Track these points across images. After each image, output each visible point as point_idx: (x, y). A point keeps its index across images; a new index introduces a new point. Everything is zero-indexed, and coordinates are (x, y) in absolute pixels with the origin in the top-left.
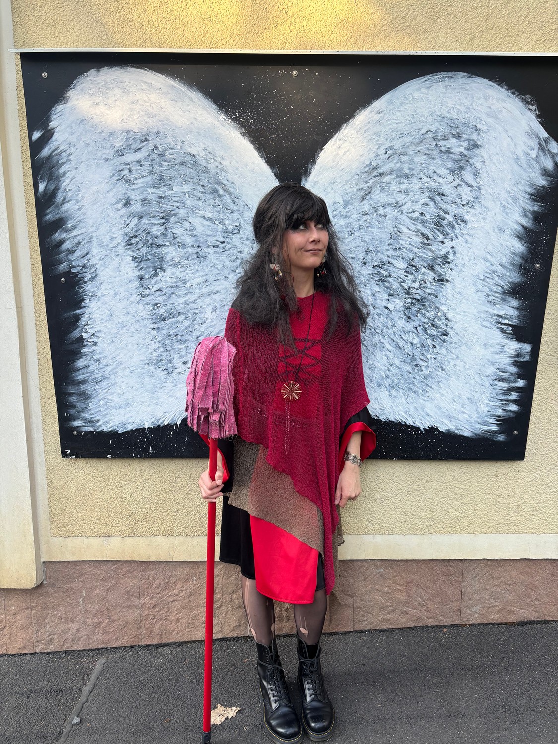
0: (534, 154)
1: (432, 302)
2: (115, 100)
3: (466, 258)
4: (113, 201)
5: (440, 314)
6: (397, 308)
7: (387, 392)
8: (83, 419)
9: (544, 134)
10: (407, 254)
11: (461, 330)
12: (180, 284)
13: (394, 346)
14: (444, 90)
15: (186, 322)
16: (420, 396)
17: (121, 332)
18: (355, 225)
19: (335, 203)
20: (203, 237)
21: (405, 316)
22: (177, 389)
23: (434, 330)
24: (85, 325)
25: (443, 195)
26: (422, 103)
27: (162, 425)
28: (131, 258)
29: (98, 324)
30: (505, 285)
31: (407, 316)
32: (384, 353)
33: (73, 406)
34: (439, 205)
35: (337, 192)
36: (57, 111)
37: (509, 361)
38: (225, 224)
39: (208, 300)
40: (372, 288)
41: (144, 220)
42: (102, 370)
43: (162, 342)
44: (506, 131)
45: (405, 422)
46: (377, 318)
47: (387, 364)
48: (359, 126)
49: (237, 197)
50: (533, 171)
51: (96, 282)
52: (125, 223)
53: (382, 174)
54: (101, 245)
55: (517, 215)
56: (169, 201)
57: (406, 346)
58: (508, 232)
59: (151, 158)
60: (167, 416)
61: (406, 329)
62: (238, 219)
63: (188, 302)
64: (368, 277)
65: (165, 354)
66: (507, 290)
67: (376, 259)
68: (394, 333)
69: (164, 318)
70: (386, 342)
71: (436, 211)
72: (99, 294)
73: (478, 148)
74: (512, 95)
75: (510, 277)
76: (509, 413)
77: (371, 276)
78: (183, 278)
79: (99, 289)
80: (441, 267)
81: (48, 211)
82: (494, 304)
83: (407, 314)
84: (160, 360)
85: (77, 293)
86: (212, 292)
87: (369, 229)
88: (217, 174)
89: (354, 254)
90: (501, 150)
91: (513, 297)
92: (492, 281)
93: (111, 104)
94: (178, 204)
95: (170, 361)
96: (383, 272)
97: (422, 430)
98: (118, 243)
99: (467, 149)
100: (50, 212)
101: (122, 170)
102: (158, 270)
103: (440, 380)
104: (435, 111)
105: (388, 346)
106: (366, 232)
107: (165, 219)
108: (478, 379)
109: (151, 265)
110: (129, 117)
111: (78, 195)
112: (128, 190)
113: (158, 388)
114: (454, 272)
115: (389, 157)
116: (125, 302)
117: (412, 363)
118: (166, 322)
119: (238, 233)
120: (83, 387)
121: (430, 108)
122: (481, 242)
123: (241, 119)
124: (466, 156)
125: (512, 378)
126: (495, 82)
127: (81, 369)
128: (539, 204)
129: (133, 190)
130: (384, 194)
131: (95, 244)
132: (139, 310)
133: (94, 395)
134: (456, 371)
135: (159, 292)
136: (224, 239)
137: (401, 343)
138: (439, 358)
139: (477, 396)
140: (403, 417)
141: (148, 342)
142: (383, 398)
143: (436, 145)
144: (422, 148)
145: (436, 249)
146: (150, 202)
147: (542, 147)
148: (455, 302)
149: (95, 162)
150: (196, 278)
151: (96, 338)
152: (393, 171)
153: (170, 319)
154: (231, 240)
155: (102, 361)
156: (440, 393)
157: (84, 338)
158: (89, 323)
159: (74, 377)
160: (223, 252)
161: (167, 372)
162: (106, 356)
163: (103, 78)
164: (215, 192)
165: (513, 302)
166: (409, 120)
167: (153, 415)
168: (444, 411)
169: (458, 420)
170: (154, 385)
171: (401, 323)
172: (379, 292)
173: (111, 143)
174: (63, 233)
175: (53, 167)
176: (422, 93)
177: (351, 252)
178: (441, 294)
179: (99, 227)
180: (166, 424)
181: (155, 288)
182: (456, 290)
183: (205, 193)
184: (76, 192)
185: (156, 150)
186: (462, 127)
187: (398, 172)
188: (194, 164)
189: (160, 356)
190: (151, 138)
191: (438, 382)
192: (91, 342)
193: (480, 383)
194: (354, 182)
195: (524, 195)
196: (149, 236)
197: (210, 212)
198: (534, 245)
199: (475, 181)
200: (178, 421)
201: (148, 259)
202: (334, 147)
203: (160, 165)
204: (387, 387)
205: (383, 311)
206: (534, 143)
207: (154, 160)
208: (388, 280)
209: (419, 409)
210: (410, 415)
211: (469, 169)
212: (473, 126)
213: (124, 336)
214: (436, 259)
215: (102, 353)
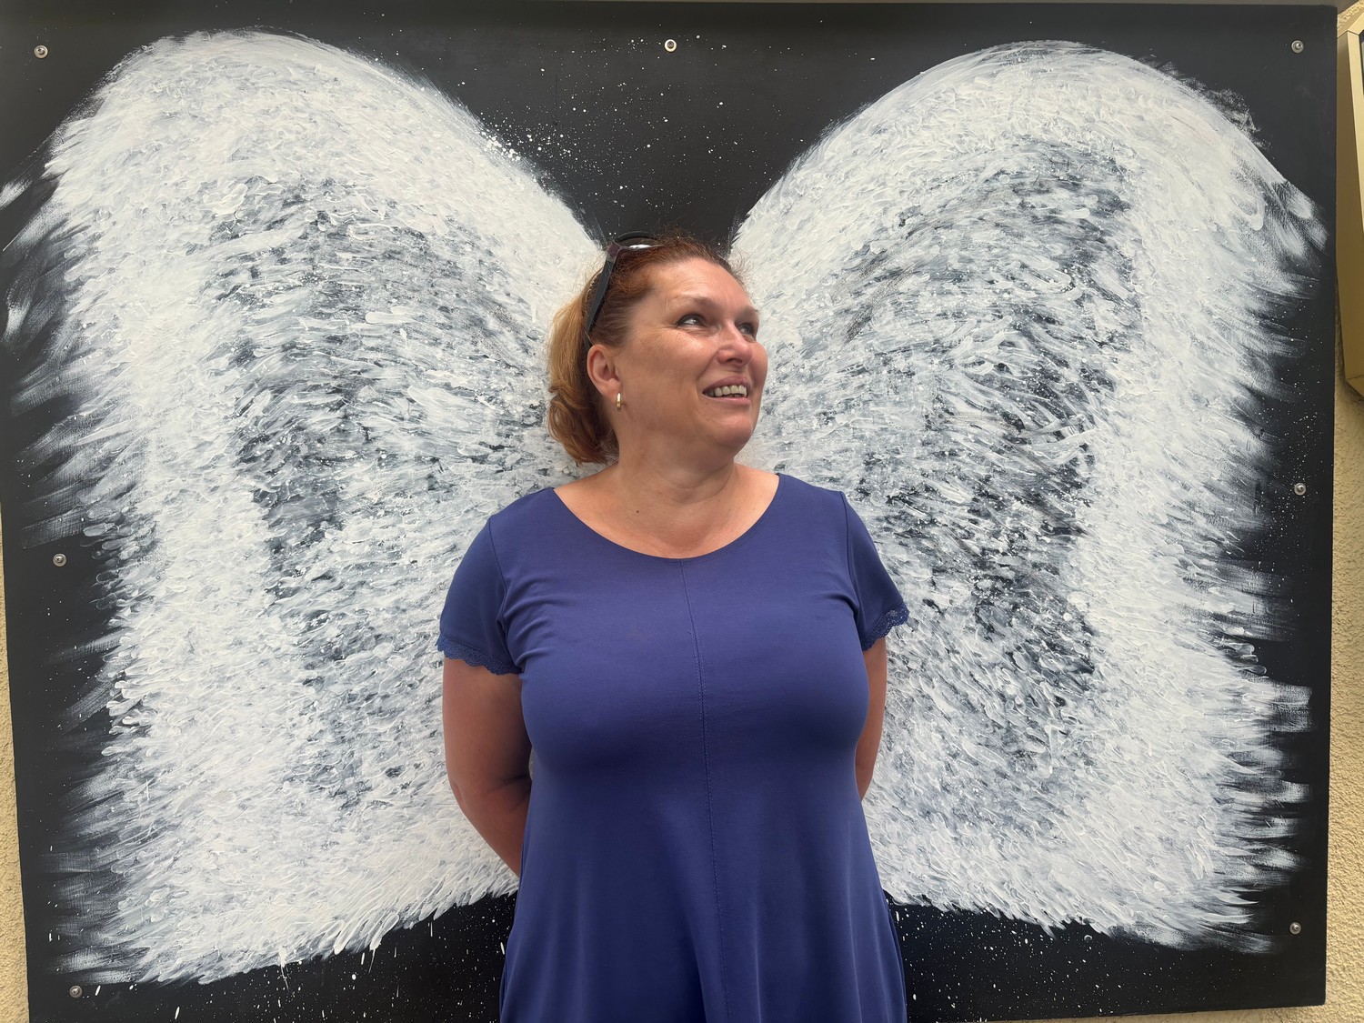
0: (1257, 221)
1: (1046, 585)
2: (220, 107)
3: (1120, 475)
4: (208, 349)
5: (1067, 617)
6: (958, 603)
7: (947, 830)
9: (1274, 177)
10: (972, 467)
11: (1124, 656)
12: (382, 558)
13: (958, 704)
14: (1029, 81)
15: (399, 658)
16: (1035, 837)
17: (218, 694)
18: (835, 397)
19: (782, 346)
20: (445, 437)
21: (980, 626)
22: (373, 848)
23: (1057, 659)
24: (117, 680)
25: (1050, 320)
26: (979, 109)
27: (327, 955)
28: (251, 496)
29: (153, 676)
30: (1223, 537)
31: (984, 624)
32: (934, 724)
33: (71, 912)
34: (1042, 344)
35: (786, 320)
36: (68, 134)
37: (1254, 733)
38: (502, 402)
40: (889, 555)
41: (288, 397)
42: (158, 804)
43: (331, 717)
45: (1002, 913)
46: (909, 631)
47: (943, 753)
48: (833, 161)
49: (532, 335)
50: (1261, 261)
51: (150, 562)
52: (237, 405)
53: (896, 274)
54: (170, 464)
55: (1235, 365)
56: (355, 349)
57: (988, 704)
58: (1217, 406)
59: (309, 242)
60: (342, 929)
61: (985, 659)
62: (538, 389)
63: (403, 607)
64: (876, 526)
65: (338, 750)
66: (1230, 549)
67: (895, 482)
68: (955, 669)
69: (336, 651)
70: (936, 693)
71: (1036, 359)
72: (160, 593)
73: (1122, 210)
74: (1190, 91)
75: (1235, 517)
76: (1273, 874)
77: (885, 524)
78: (392, 543)
80: (1060, 497)
81: (28, 380)
82: (1203, 586)
83: (984, 619)
84: (325, 769)
85: (99, 592)
87: (872, 407)
88: (480, 279)
89: (836, 470)
90: (1178, 214)
91: (1248, 568)
92: (1190, 528)
93: (209, 117)
94: (378, 356)
95: (352, 770)
96: (915, 513)
97: (1048, 932)
98: (218, 458)
99: (1096, 213)
100: (34, 381)
101: (231, 273)
103: (1083, 792)
104: (1013, 127)
105: (941, 705)
106: (864, 415)
107: (345, 392)
108: (1180, 784)
109: (306, 512)
110: (254, 146)
111: (111, 336)
112: (246, 323)
113: (318, 849)
114: (1093, 508)
115: (910, 234)
116: (232, 613)
117: (1007, 749)
118: (343, 662)
119: (538, 423)
120: (103, 856)
121: (1000, 121)
122: (1152, 432)
123: (540, 149)
124: (1095, 229)
125: (1271, 779)
126: (1147, 61)
128: (1283, 338)
129: (259, 322)
130: (904, 321)
131: (153, 458)
132: (270, 631)
133: (134, 878)
134: (1122, 765)
135: (324, 583)
136: (501, 441)
137: (975, 696)
138: (1075, 732)
139: (1183, 831)
140: (995, 898)
141: (291, 719)
142: (939, 848)
143: (1023, 205)
144: (989, 210)
145: (1043, 451)
146: (305, 352)
147: (1275, 207)
148: (1102, 583)
149: (160, 255)
150: (427, 540)
151: (145, 713)
152: (922, 266)
153: (353, 652)
154: (520, 441)
155: (160, 777)
156: (1086, 826)
157: (111, 714)
158: (128, 672)
159: (77, 827)
160: (498, 472)
161: (345, 801)
162: (173, 765)
163: (190, 56)
164: (476, 325)
165: (1250, 581)
166: (952, 149)
167: (302, 925)
168: (1101, 876)
169: (1142, 900)
170: (308, 840)
171: (970, 642)
172: (908, 562)
173: (204, 207)
174: (67, 435)
175: (48, 269)
176: (978, 88)
177: (830, 464)
178: (1065, 564)
179: (167, 418)
180: (337, 952)
181: (314, 573)
182: (1102, 553)
183: (451, 327)
184: (107, 328)
185: (322, 223)
186: (1080, 162)
187: (936, 268)
188: (421, 256)
189: (324, 755)
190: (311, 196)
191: (1078, 796)
192: (129, 726)
193: (1189, 796)
194: (827, 295)
195: (1245, 317)
196: (302, 438)
197: (464, 374)
198: (1284, 437)
199: (1123, 286)
200: (373, 940)
201: (298, 498)
202: (773, 213)
203: (333, 260)
204: (948, 815)
205: (920, 611)
206: (1255, 198)
207: (318, 247)
208: (929, 533)
209: (1037, 876)
210: (1014, 892)
211: (1106, 259)
212: (1105, 159)
213: (226, 704)
214: (1045, 477)
215: (162, 754)
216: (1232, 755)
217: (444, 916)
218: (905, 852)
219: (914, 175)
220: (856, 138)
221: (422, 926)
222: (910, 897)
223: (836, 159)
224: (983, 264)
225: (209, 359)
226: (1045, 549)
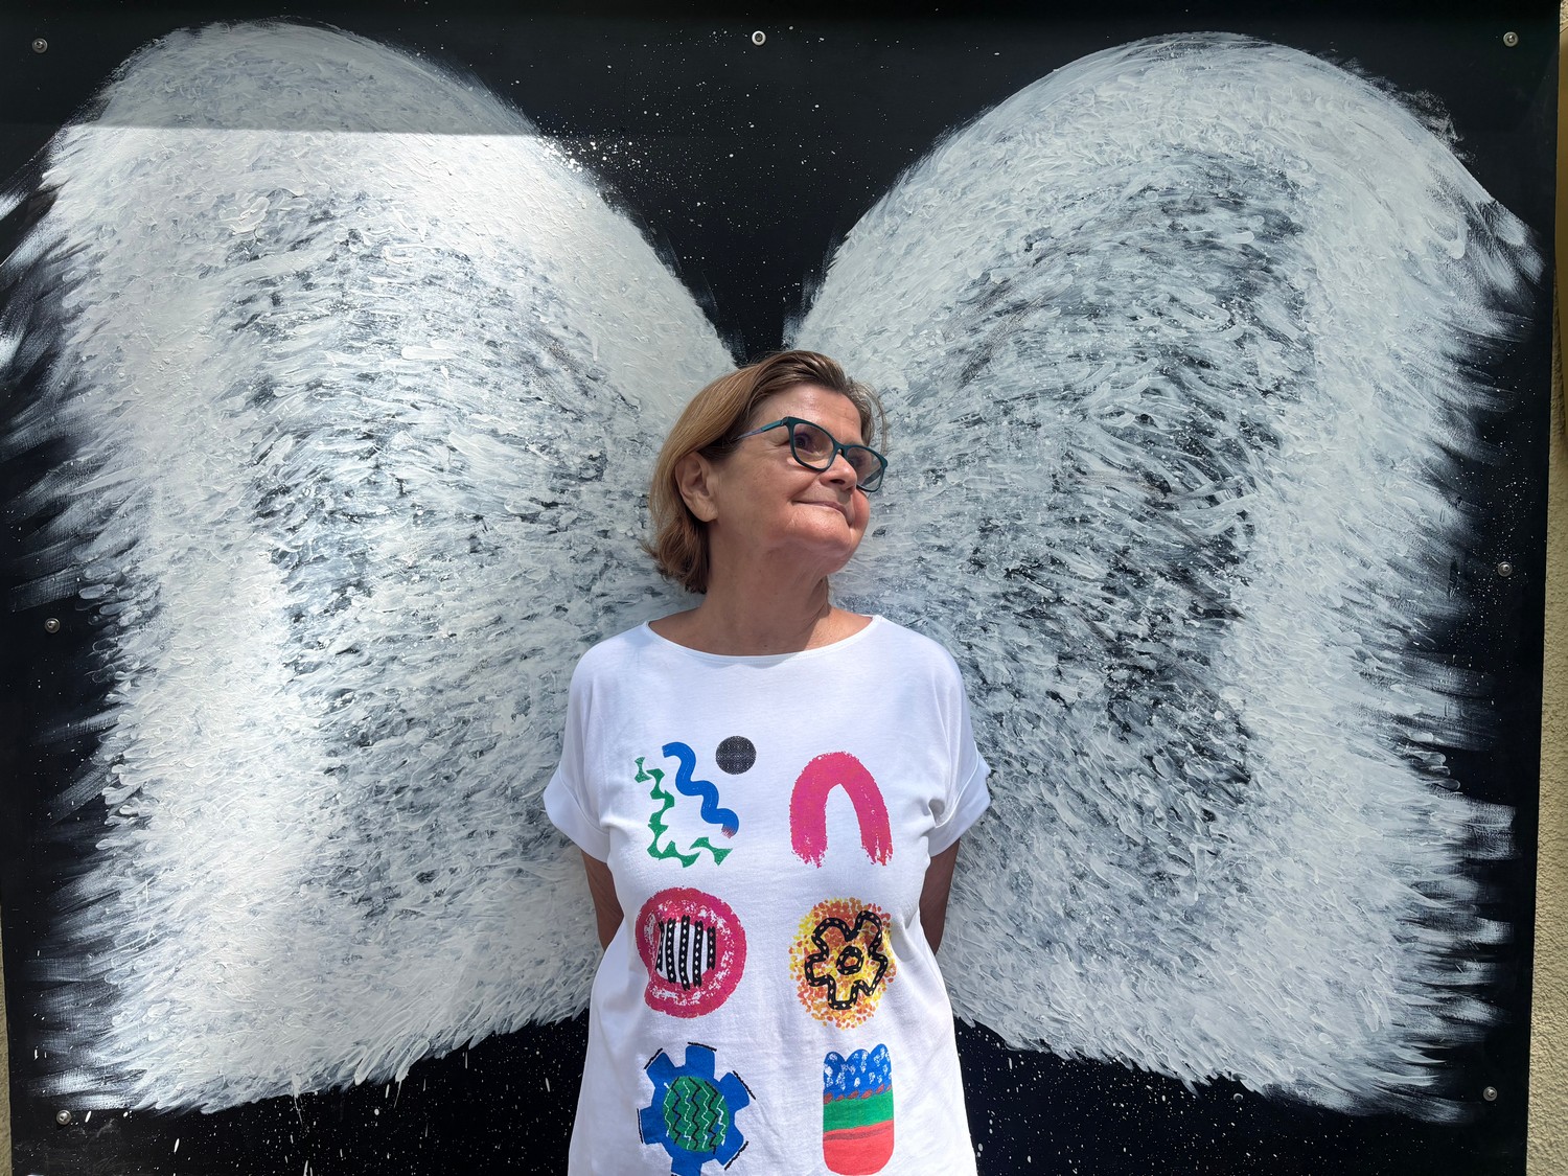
0: (1457, 248)
1: (1194, 678)
2: (240, 109)
3: (1286, 548)
4: (222, 387)
5: (1218, 716)
6: (1088, 696)
7: (1071, 964)
8: (91, 1069)
9: (1479, 195)
10: (1108, 535)
11: (1286, 763)
12: (416, 630)
13: (1087, 815)
14: (1183, 80)
15: (433, 746)
16: (1176, 975)
17: (228, 782)
18: (946, 452)
19: (885, 390)
20: (491, 492)
21: (1113, 724)
22: (401, 964)
23: (1206, 765)
24: (114, 764)
25: (1204, 364)
26: (1123, 113)
27: (346, 1086)
28: (270, 555)
29: (155, 760)
30: (1410, 625)
31: (1119, 722)
32: (1057, 838)
33: (59, 1026)
34: (1194, 392)
35: (890, 360)
36: (68, 140)
37: (1444, 859)
38: (557, 452)
39: (502, 678)
40: (1006, 638)
41: (313, 443)
42: (159, 907)
43: (355, 812)
44: (1372, 187)
45: (1134, 1064)
46: (1029, 727)
48: (948, 174)
49: (593, 374)
50: (1461, 295)
51: (154, 629)
52: (254, 452)
53: (1020, 308)
54: (177, 518)
55: (1428, 421)
56: (389, 388)
57: (1122, 816)
58: (1406, 468)
59: (338, 265)
61: (1119, 763)
62: (599, 438)
63: (439, 687)
64: (992, 604)
65: (363, 850)
66: (1418, 639)
67: (1013, 552)
68: (1083, 774)
69: (362, 736)
70: (1060, 802)
71: (1186, 409)
72: (164, 666)
73: (1293, 233)
74: (1378, 92)
75: (1425, 601)
76: (1464, 1029)
77: (1002, 602)
78: (428, 613)
79: (163, 649)
80: (1212, 573)
81: (21, 418)
82: (1383, 683)
83: (1119, 716)
84: (348, 871)
85: (95, 662)
86: (514, 652)
87: (989, 464)
88: (534, 309)
89: (947, 537)
90: (1362, 239)
91: (1440, 662)
92: (1370, 613)
93: (227, 120)
94: (416, 397)
95: (378, 874)
96: (1038, 589)
97: (1191, 1088)
98: (232, 511)
99: (1262, 237)
100: (27, 421)
101: (250, 300)
102: (350, 590)
103: (1235, 924)
104: (1162, 134)
105: (1066, 816)
106: (980, 474)
107: (375, 438)
108: (1352, 918)
109: (331, 575)
110: (277, 154)
111: (113, 370)
112: (266, 357)
113: (339, 964)
114: (1252, 588)
115: (1038, 260)
116: (245, 689)
117: (1144, 871)
118: (369, 749)
119: (598, 477)
120: (96, 964)
121: (1148, 127)
122: (1325, 498)
123: (605, 158)
124: (1261, 256)
125: (1463, 915)
126: (1327, 57)
127: (93, 903)
128: (1486, 388)
129: (280, 357)
130: (1029, 364)
131: (158, 512)
132: (288, 711)
133: (130, 990)
134: (1283, 894)
135: (350, 657)
136: (555, 497)
137: (1106, 807)
138: (1226, 852)
139: (1356, 974)
140: (1127, 1046)
141: (310, 813)
142: (1061, 985)
143: (1173, 227)
144: (1132, 233)
145: (1193, 519)
146: (332, 392)
147: (1480, 231)
148: (1261, 676)
149: (170, 278)
150: (468, 611)
151: (146, 802)
152: (1052, 298)
153: (381, 738)
154: (577, 497)
155: (161, 875)
156: (1237, 964)
157: (107, 803)
158: (127, 756)
159: (68, 930)
160: (551, 532)
161: (370, 908)
162: (176, 862)
163: (206, 51)
164: (528, 362)
165: (1441, 678)
166: (1090, 160)
167: (318, 1051)
168: (1258, 1025)
169: (1305, 1054)
170: (326, 952)
171: (1102, 744)
172: (1029, 647)
173: (220, 224)
174: (62, 483)
175: (44, 294)
176: (1122, 88)
177: (939, 530)
178: (1217, 653)
179: (175, 465)
180: (358, 1082)
181: (339, 646)
182: (1263, 641)
183: (499, 365)
184: (110, 361)
185: (354, 243)
186: (1244, 176)
187: (1068, 301)
188: (466, 282)
189: (347, 856)
190: (341, 212)
191: (1228, 928)
192: (127, 816)
193: (1363, 932)
194: (938, 332)
195: (1440, 363)
196: (327, 490)
197: (514, 418)
198: (1486, 507)
199: (1293, 324)
200: (400, 1070)
201: (322, 559)
202: (876, 235)
203: (366, 285)
204: (1072, 947)
205: (1043, 705)
206: (1456, 221)
207: (348, 271)
208: (1054, 613)
209: (1178, 1021)
210: (1150, 1040)
211: (1273, 292)
212: (1274, 173)
213: (237, 794)
214: (1194, 550)
215: (163, 850)
216: (1416, 885)
217: (481, 1045)
218: (1021, 988)
219: (1043, 191)
220: (976, 148)
221: (455, 1056)
222: (1025, 1042)
223: (951, 172)
224: (1125, 296)
225: (223, 398)
226: (1193, 635)
